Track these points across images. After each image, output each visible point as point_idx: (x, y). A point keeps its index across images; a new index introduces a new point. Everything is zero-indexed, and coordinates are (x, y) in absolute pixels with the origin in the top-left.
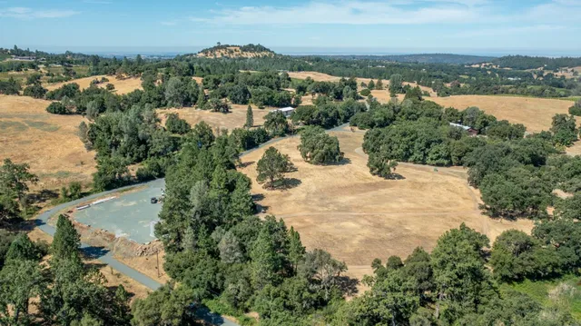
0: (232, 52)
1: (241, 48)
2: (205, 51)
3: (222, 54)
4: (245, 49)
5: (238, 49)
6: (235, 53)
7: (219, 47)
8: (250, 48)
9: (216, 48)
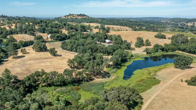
0: (74, 16)
1: (77, 15)
2: (65, 16)
3: (71, 17)
4: (78, 15)
5: (76, 15)
6: (75, 17)
7: (70, 15)
8: (81, 15)
9: (69, 15)
